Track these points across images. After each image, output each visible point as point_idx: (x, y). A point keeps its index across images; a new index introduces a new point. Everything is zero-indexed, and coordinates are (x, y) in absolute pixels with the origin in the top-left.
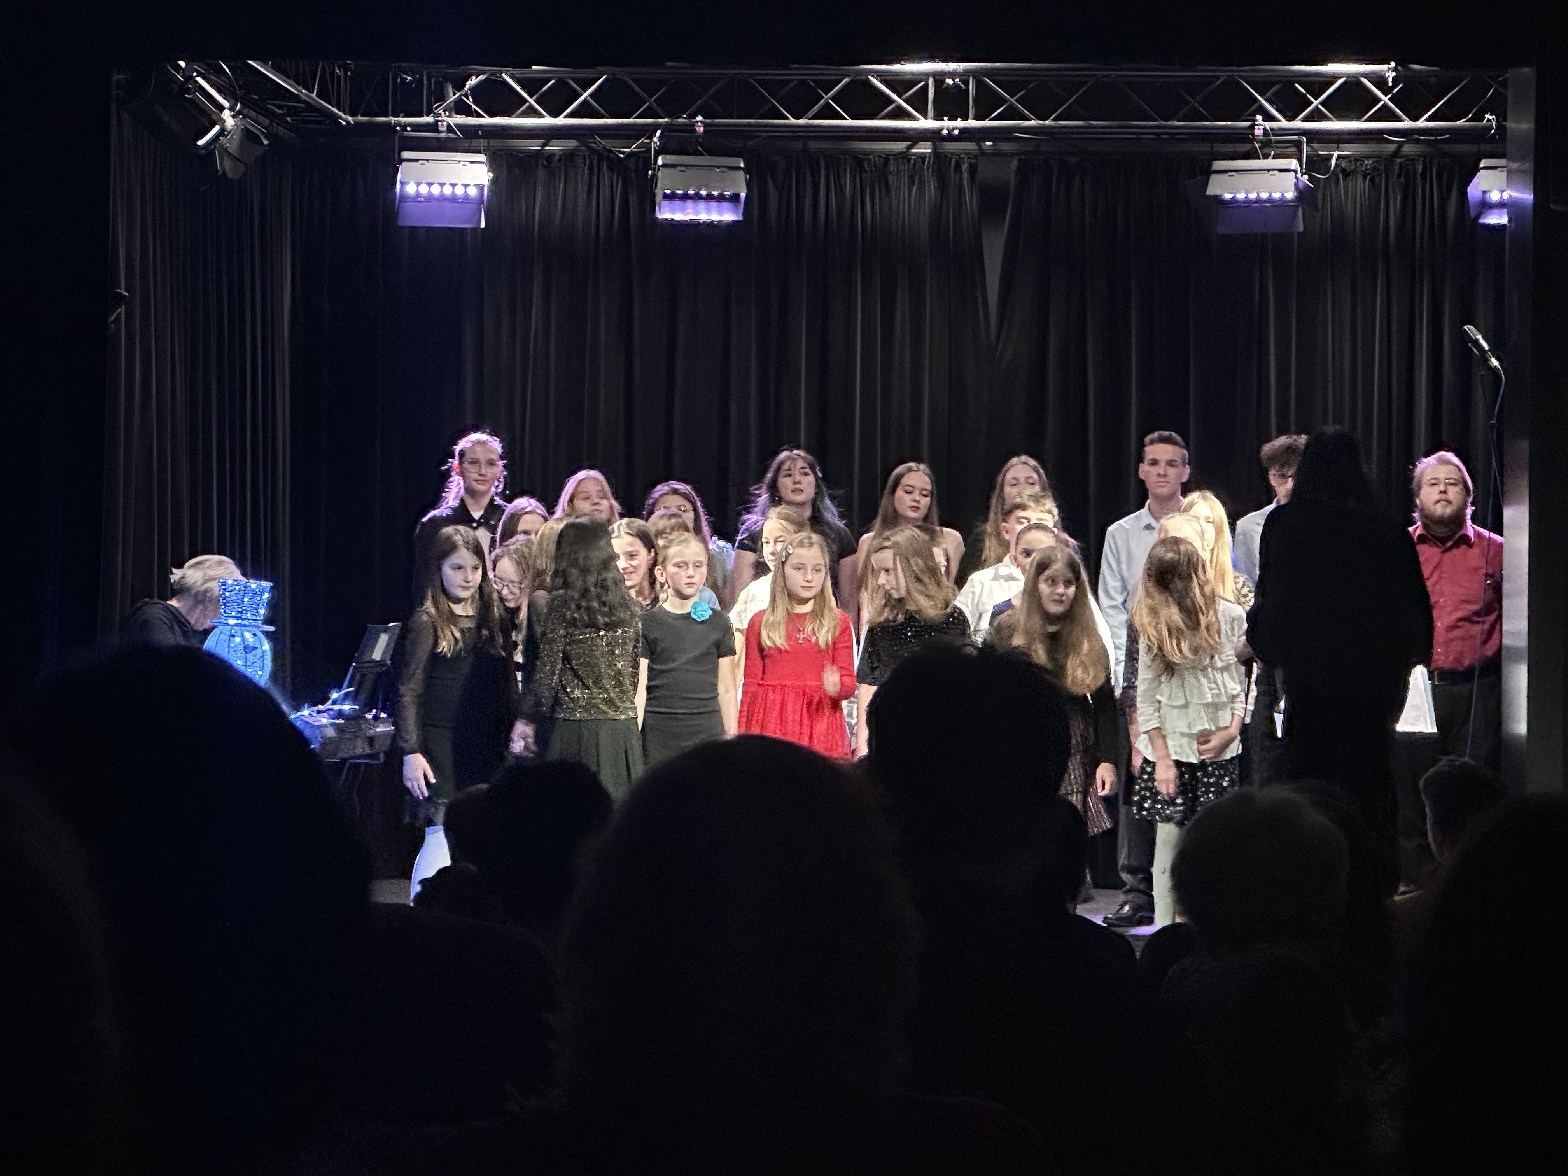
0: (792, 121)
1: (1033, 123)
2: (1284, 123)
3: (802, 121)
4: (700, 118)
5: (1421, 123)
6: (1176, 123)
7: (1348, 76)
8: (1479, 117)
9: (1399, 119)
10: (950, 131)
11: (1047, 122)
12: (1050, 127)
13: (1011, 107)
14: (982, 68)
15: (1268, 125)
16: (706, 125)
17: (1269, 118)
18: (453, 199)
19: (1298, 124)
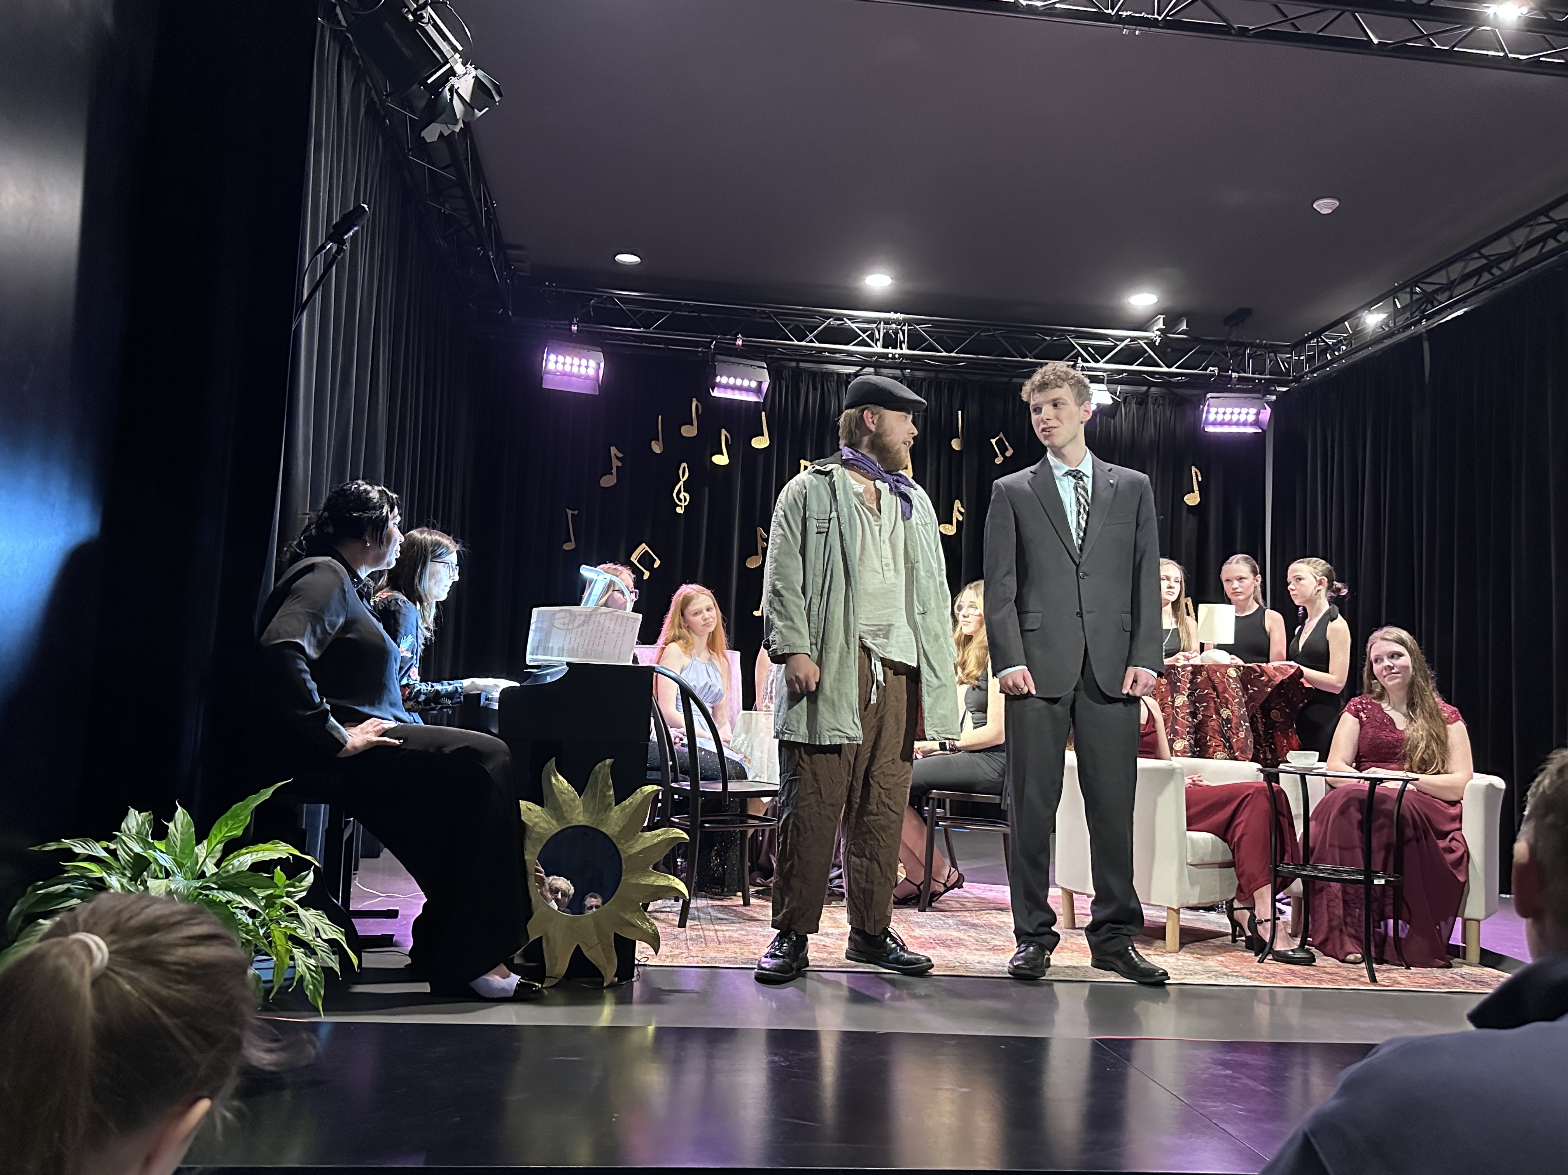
0: (796, 342)
1: (944, 354)
2: (1093, 364)
3: (803, 343)
4: (740, 336)
5: (1173, 370)
6: (1028, 360)
7: (1133, 339)
8: (1205, 369)
9: (1159, 366)
10: (894, 355)
11: (953, 354)
12: (954, 357)
13: (930, 343)
14: (914, 319)
15: (1085, 365)
16: (743, 341)
17: (1085, 360)
18: (579, 376)
19: (1101, 365)
